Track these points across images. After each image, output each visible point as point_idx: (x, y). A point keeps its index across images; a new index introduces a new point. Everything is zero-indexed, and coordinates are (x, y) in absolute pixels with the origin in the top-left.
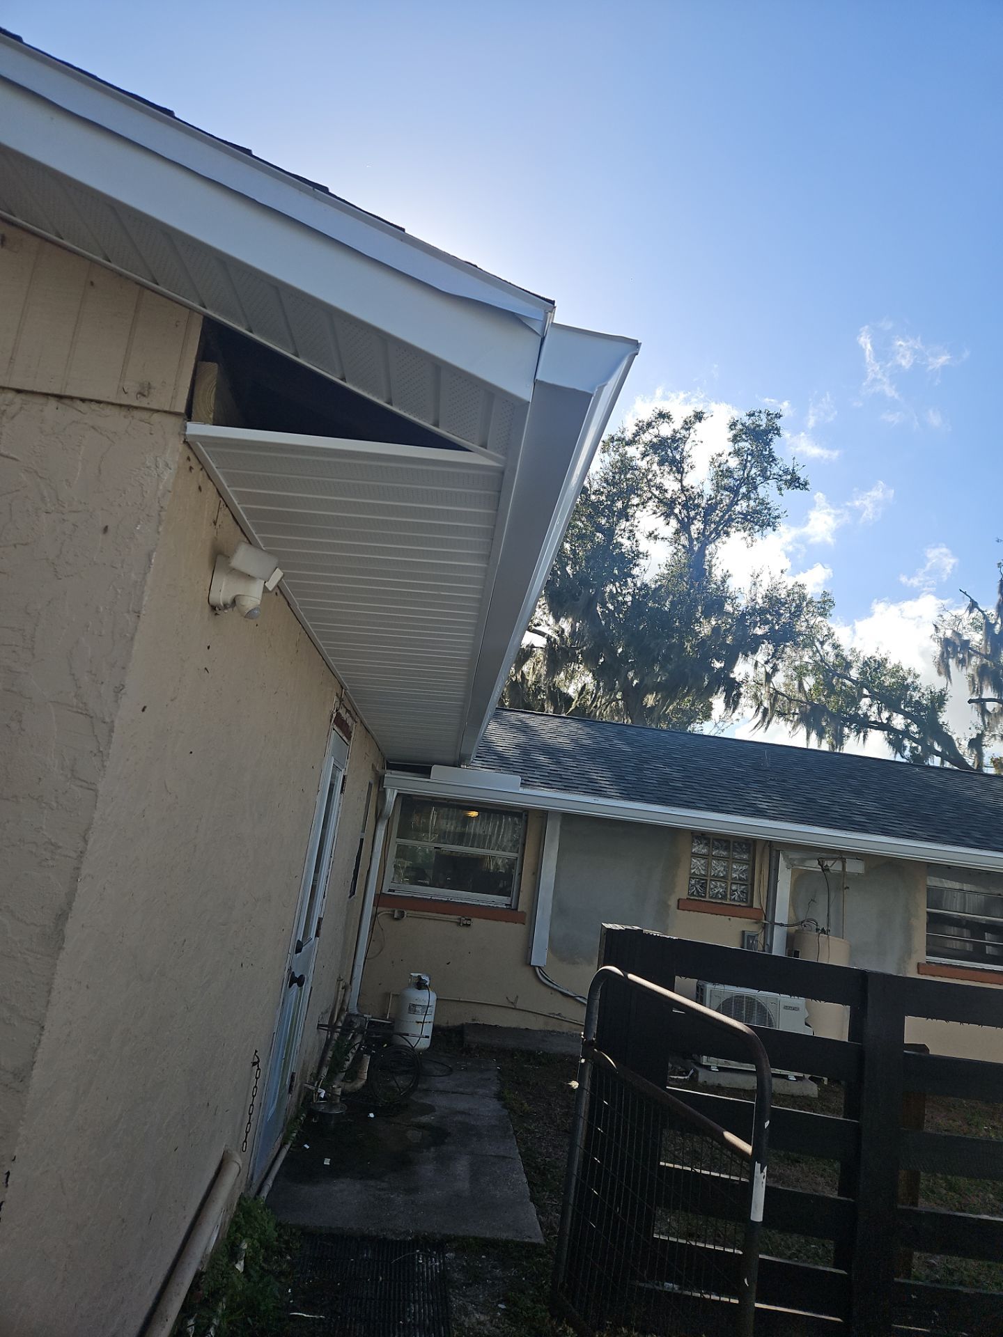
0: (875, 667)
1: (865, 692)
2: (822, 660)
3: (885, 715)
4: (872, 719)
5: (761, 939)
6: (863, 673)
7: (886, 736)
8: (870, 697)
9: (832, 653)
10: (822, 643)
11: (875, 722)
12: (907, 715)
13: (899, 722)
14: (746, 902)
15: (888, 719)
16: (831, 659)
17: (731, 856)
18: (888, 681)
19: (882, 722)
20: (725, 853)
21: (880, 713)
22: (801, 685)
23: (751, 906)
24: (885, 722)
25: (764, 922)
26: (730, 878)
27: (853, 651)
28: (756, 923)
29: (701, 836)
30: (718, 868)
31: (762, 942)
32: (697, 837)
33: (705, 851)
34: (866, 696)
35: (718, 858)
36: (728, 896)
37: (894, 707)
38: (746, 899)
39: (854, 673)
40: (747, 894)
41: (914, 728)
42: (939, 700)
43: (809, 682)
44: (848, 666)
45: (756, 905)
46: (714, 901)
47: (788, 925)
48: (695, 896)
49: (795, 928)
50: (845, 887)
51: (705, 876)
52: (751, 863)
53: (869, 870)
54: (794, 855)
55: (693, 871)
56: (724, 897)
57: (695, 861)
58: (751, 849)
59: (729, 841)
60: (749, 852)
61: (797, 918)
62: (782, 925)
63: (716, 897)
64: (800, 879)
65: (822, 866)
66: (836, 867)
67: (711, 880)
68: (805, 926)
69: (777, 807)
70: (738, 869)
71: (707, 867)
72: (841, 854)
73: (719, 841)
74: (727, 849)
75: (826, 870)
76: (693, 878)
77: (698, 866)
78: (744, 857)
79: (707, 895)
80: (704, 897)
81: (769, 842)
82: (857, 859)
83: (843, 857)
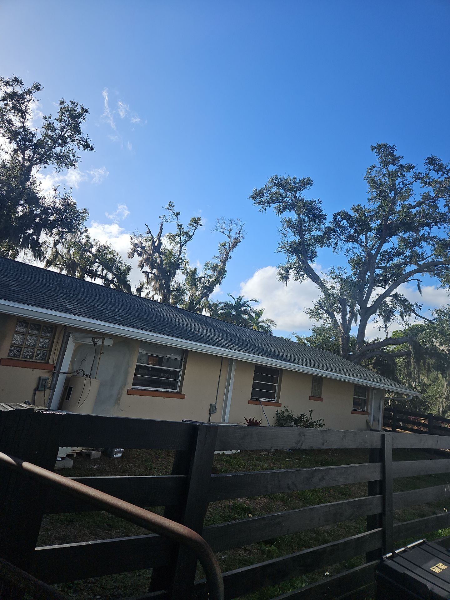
0: (103, 250)
1: (97, 260)
2: (79, 241)
3: (105, 272)
4: (99, 273)
5: (50, 381)
6: (98, 251)
7: (103, 281)
8: (99, 263)
9: (85, 239)
10: (82, 233)
11: (100, 275)
12: (113, 274)
13: (110, 276)
14: (45, 360)
15: (106, 274)
16: (83, 242)
17: (40, 334)
18: (108, 256)
19: (103, 275)
20: (36, 332)
21: (103, 270)
22: (69, 251)
23: (47, 363)
24: (104, 275)
25: (54, 371)
26: (37, 347)
27: (95, 240)
28: (49, 372)
29: (25, 322)
30: (31, 341)
31: (50, 383)
32: (21, 322)
33: (24, 330)
34: (97, 262)
35: (32, 335)
36: (34, 357)
37: (110, 270)
38: (45, 359)
39: (94, 250)
40: (46, 356)
41: (116, 280)
42: (129, 269)
43: (72, 250)
44: (91, 247)
45: (51, 362)
46: (24, 360)
47: (68, 373)
48: (12, 357)
49: (71, 375)
50: (102, 352)
51: (21, 345)
52: (52, 338)
53: (114, 344)
54: (78, 335)
55: (14, 342)
56: (31, 357)
57: (16, 336)
58: (54, 330)
59: (41, 326)
60: (52, 332)
61: (73, 369)
62: (64, 373)
63: (26, 358)
64: (79, 348)
65: (94, 341)
66: (99, 342)
67: (25, 348)
68: (78, 373)
69: (77, 308)
70: (43, 342)
71: (24, 339)
72: (103, 335)
73: (34, 325)
74: (38, 330)
75: (95, 343)
76: (13, 346)
77: (18, 339)
78: (48, 335)
79: (21, 356)
80: (19, 357)
81: (65, 327)
82: (110, 338)
83: (104, 337)
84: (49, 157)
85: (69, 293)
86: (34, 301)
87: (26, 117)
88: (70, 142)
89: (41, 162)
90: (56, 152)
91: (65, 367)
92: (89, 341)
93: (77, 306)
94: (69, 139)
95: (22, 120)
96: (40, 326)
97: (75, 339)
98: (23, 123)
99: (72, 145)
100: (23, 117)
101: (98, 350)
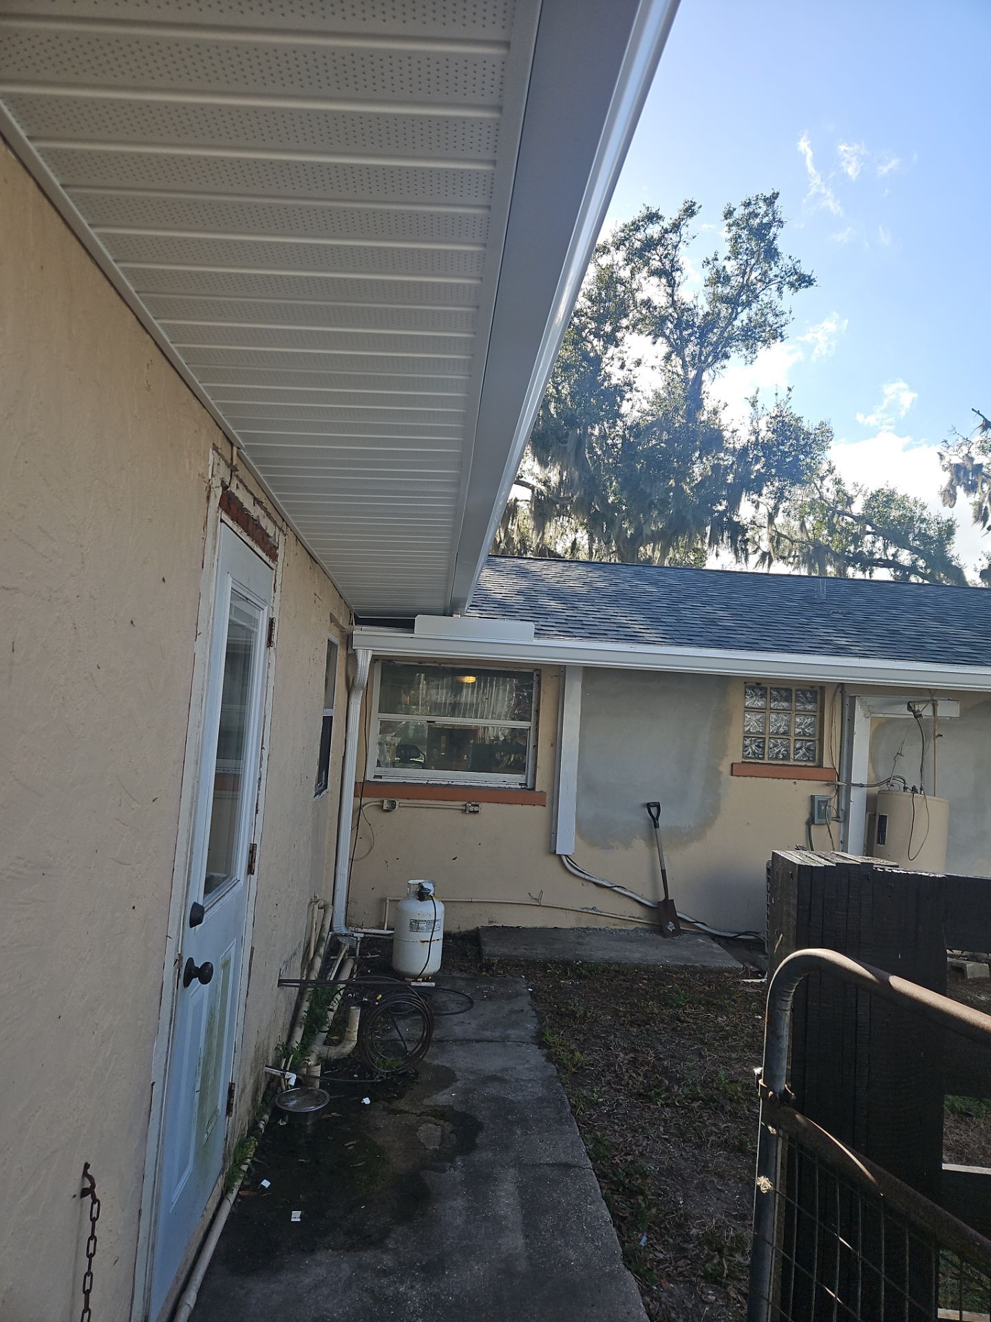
0: (883, 500)
1: (869, 528)
2: (821, 498)
3: (891, 550)
4: (877, 556)
5: (833, 803)
6: (868, 506)
7: (893, 573)
8: (873, 534)
9: (833, 489)
10: (822, 479)
11: (880, 559)
12: (914, 550)
13: (905, 557)
14: (814, 761)
15: (894, 555)
16: (830, 496)
17: (793, 708)
18: (895, 514)
19: (888, 559)
20: (785, 704)
21: (885, 548)
22: (803, 525)
23: (820, 765)
24: (891, 558)
25: (839, 783)
26: (792, 734)
27: (856, 485)
28: (827, 785)
29: (757, 686)
30: (777, 723)
31: (836, 807)
32: (752, 688)
33: (760, 703)
34: (869, 533)
35: (777, 711)
36: (792, 756)
37: (902, 543)
38: (814, 757)
39: (857, 508)
40: (814, 751)
41: (921, 563)
42: (948, 531)
43: (810, 522)
44: (850, 501)
45: (826, 763)
46: (774, 762)
47: (868, 786)
48: (751, 758)
49: (877, 789)
50: (937, 734)
51: (762, 733)
52: (818, 714)
53: (964, 712)
54: (873, 700)
55: (747, 729)
56: (786, 757)
57: (749, 717)
58: (819, 697)
59: (791, 690)
60: (816, 702)
61: (877, 777)
62: (861, 786)
63: (777, 758)
64: (880, 729)
65: (913, 711)
66: (927, 712)
67: (770, 738)
68: (892, 785)
69: (859, 642)
70: (802, 723)
71: (765, 722)
72: (932, 695)
73: (777, 690)
74: (788, 699)
75: (917, 716)
76: (748, 737)
77: (752, 722)
78: (809, 707)
79: (766, 756)
80: (763, 759)
81: (841, 686)
82: (949, 700)
83: (935, 698)
84: (728, 341)
85: (833, 612)
86: (770, 642)
87: (675, 281)
88: (763, 290)
89: (716, 359)
90: (740, 325)
91: (861, 772)
92: (903, 712)
93: (857, 636)
94: (759, 284)
95: (669, 290)
96: (789, 690)
97: (869, 711)
98: (672, 295)
99: (768, 295)
100: (672, 284)
101: (927, 731)
